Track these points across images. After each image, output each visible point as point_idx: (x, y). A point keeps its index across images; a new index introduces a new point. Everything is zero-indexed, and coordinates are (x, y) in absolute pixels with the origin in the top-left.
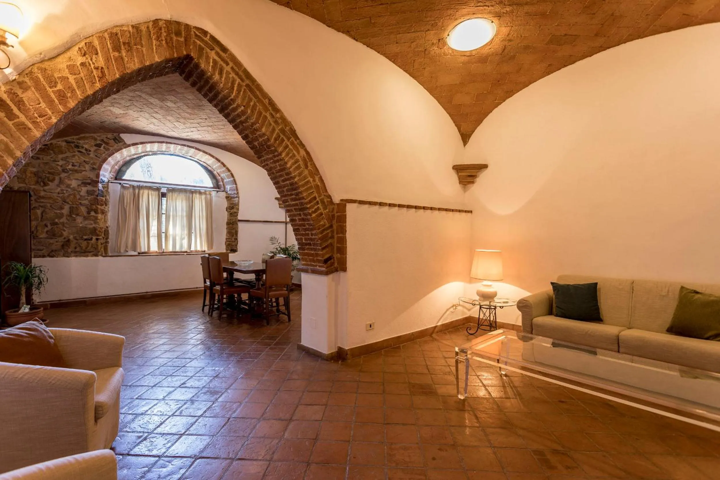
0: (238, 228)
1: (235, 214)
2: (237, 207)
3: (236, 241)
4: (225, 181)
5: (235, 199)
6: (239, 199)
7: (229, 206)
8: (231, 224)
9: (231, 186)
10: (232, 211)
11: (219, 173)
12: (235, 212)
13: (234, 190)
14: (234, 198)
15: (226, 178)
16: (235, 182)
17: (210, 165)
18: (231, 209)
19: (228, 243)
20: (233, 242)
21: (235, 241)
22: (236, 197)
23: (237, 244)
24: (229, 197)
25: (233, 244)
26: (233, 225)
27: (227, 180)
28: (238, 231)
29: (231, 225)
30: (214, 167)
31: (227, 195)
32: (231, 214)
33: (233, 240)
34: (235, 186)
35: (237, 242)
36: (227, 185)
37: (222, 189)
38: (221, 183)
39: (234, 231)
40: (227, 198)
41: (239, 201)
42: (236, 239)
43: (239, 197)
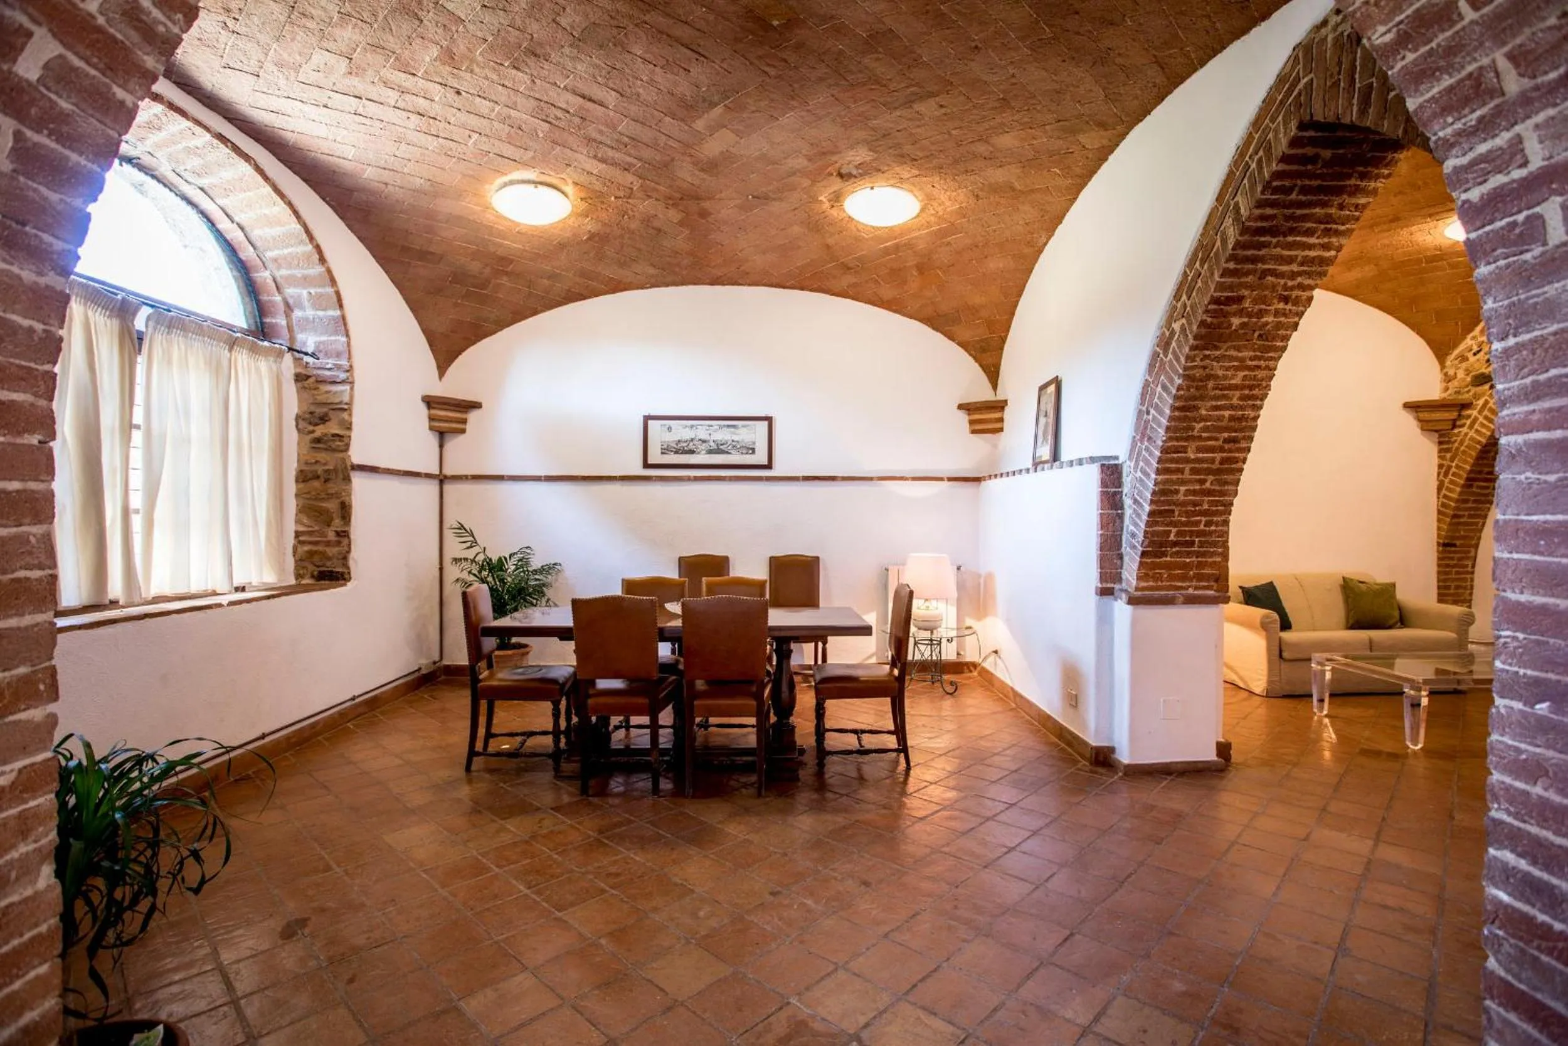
0: (350, 495)
1: (340, 442)
2: (345, 415)
3: (345, 541)
4: (297, 314)
5: (339, 388)
6: (352, 389)
7: (305, 408)
8: (318, 477)
9: (324, 338)
10: (319, 431)
11: (278, 279)
12: (334, 435)
13: (338, 355)
14: (334, 383)
15: (306, 304)
16: (342, 324)
17: (258, 244)
18: (316, 425)
19: (306, 548)
20: (328, 544)
21: (339, 543)
22: (343, 382)
23: (349, 552)
24: (308, 377)
25: (332, 551)
26: (326, 481)
27: (310, 313)
28: (350, 506)
29: (316, 484)
30: (269, 254)
31: (299, 370)
32: (318, 440)
33: (331, 536)
34: (344, 339)
35: (349, 545)
36: (303, 330)
37: (282, 342)
38: (281, 321)
39: (332, 505)
40: (299, 378)
41: (352, 397)
42: (344, 535)
43: (352, 383)
